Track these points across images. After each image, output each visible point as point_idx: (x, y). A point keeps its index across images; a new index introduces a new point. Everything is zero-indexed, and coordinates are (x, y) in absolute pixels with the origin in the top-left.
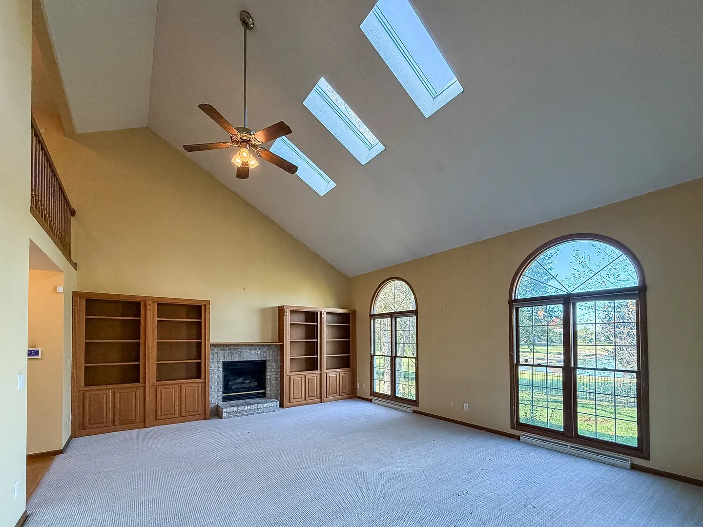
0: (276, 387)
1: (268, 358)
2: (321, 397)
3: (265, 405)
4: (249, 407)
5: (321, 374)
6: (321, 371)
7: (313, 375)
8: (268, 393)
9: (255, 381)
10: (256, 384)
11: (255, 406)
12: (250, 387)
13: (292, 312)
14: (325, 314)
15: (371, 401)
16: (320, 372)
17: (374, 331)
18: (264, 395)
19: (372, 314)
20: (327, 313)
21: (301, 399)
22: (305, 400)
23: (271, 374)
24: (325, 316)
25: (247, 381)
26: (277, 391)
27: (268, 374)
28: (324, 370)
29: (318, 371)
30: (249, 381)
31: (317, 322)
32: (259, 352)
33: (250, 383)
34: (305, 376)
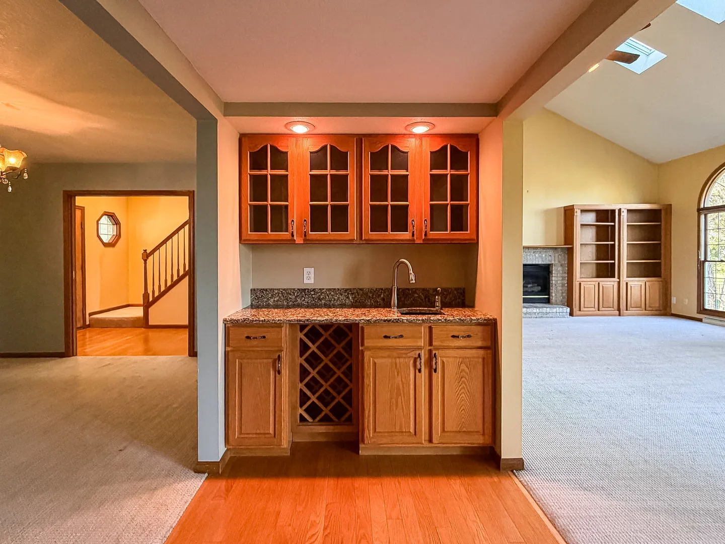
0: (562, 293)
1: (553, 262)
2: (619, 310)
3: (554, 310)
4: (537, 310)
5: (619, 283)
6: (619, 278)
7: (609, 283)
8: (553, 299)
9: (538, 286)
10: (539, 288)
11: (544, 310)
12: (533, 291)
13: (583, 211)
14: (626, 211)
15: (700, 320)
16: (618, 280)
17: (706, 230)
18: (548, 301)
19: (702, 206)
20: (628, 210)
21: (593, 309)
22: (599, 310)
23: (557, 279)
24: (624, 214)
25: (529, 286)
26: (563, 298)
27: (553, 278)
28: (624, 278)
29: (616, 279)
30: (531, 285)
31: (615, 222)
32: (544, 256)
33: (532, 287)
34: (599, 283)
